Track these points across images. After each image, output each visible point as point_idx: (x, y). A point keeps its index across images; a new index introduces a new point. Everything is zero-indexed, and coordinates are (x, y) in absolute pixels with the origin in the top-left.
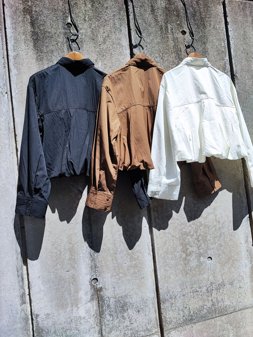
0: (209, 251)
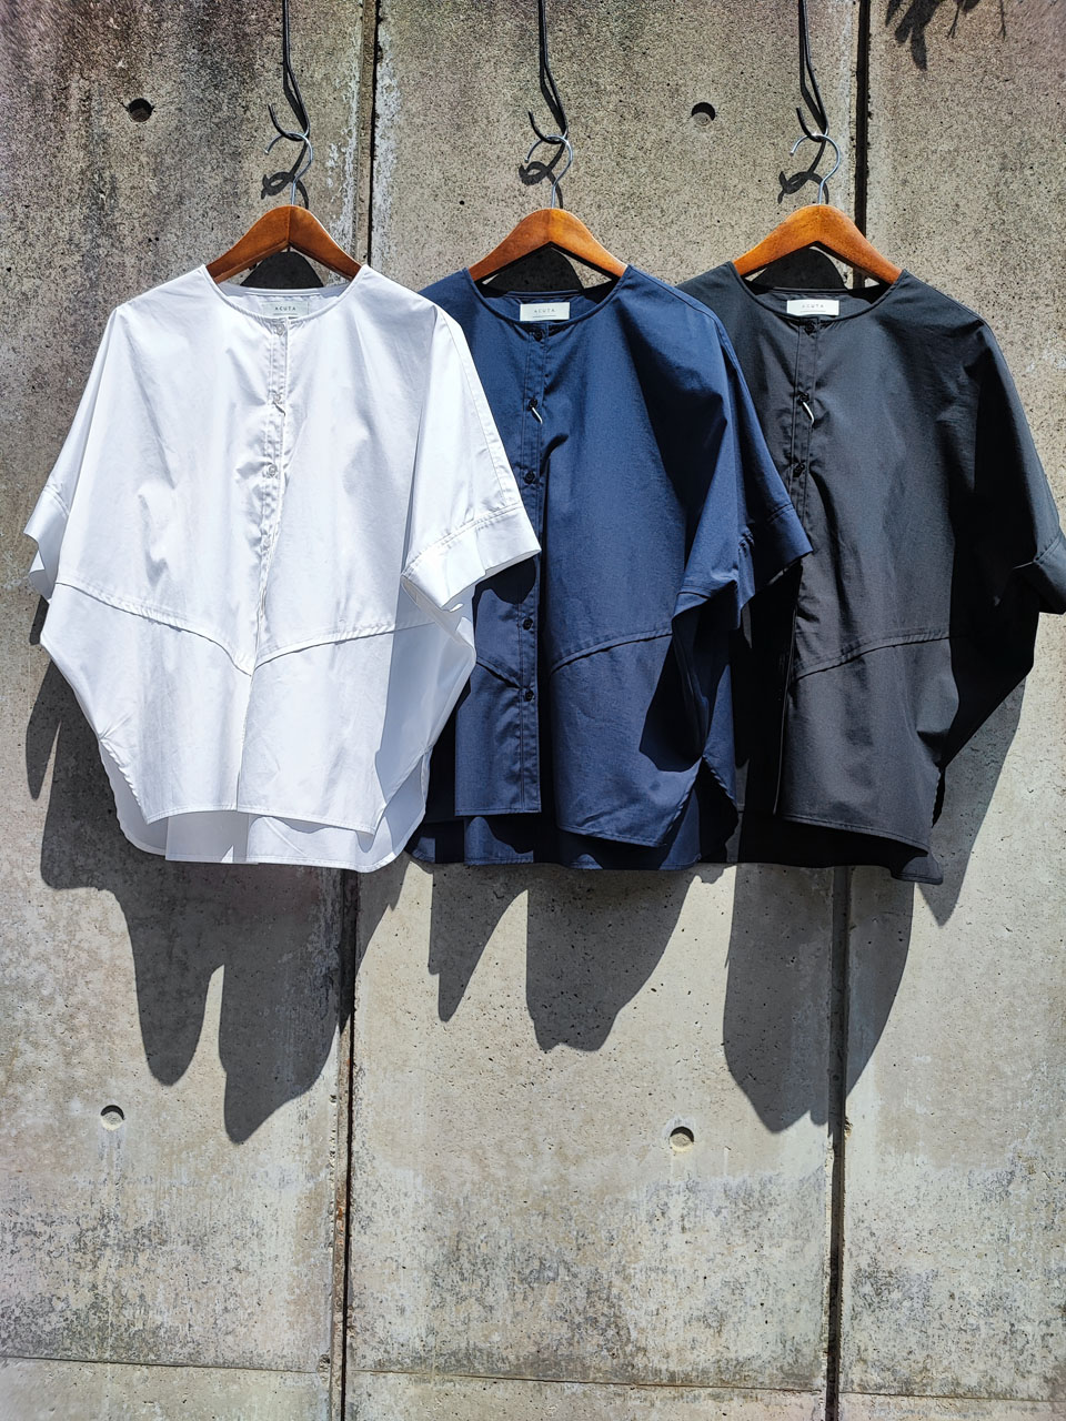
0: (112, 1082)
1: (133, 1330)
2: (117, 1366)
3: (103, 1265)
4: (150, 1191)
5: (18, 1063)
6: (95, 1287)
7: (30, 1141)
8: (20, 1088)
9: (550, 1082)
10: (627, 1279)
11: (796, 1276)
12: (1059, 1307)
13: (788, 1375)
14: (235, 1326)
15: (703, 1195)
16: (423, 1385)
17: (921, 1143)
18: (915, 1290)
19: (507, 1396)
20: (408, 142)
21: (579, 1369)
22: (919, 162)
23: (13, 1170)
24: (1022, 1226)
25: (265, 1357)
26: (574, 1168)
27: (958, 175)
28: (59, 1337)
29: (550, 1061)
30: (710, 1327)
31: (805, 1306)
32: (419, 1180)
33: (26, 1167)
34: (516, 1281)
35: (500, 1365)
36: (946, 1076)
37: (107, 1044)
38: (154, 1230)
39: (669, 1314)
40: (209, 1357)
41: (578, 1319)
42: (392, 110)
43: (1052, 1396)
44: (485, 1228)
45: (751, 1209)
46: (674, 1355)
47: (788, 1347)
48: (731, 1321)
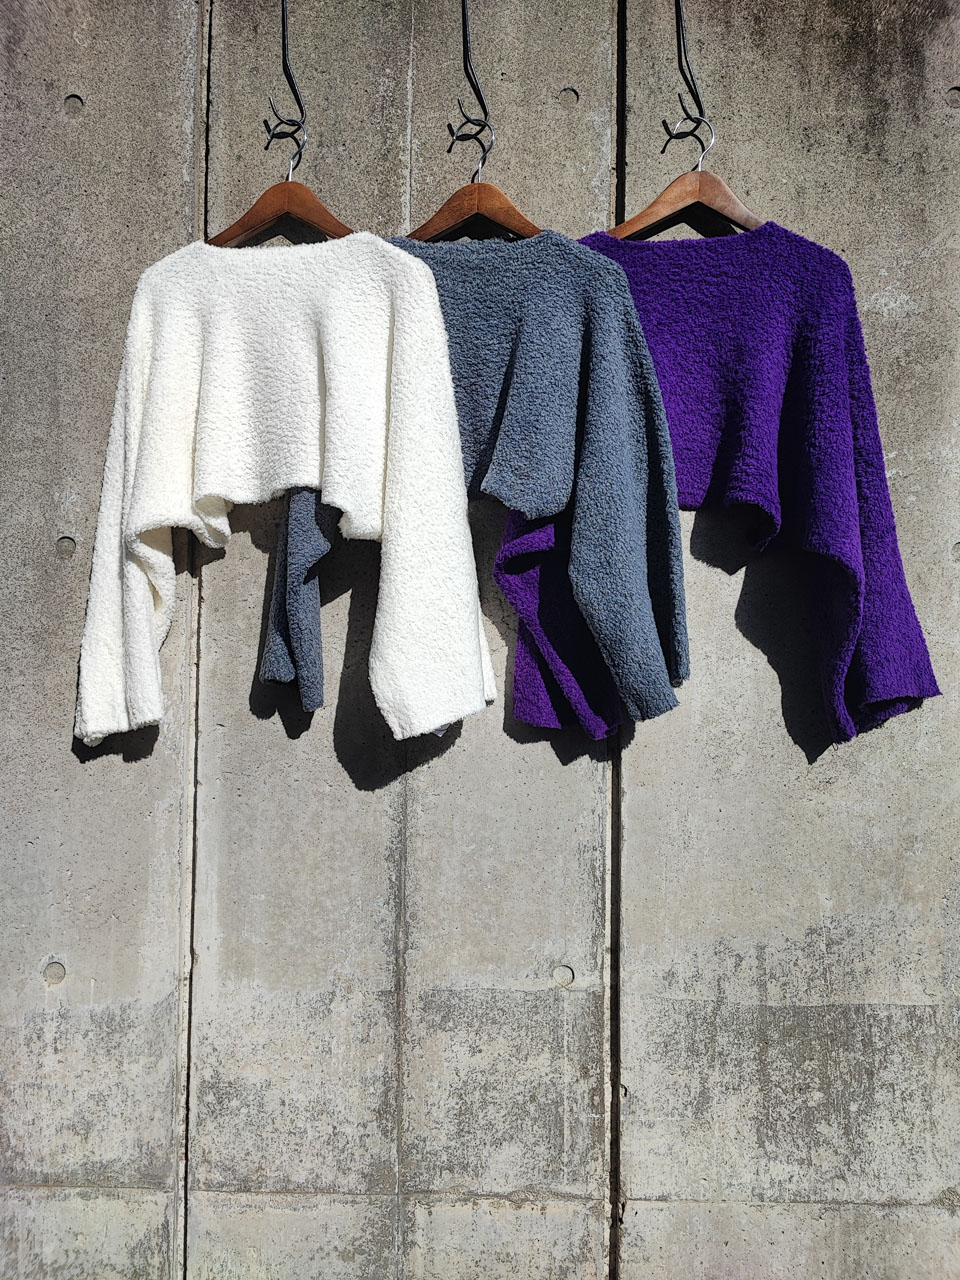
10: (8, 1094)
11: (151, 1088)
12: (374, 1110)
13: (144, 1176)
15: (72, 1021)
17: (256, 970)
18: (251, 1098)
22: (251, 140)
24: (342, 1040)
30: (78, 1134)
31: (158, 1114)
36: (278, 912)
39: (43, 1124)
43: (368, 1190)
45: (114, 1031)
46: (48, 1159)
47: (144, 1150)
48: (96, 1128)
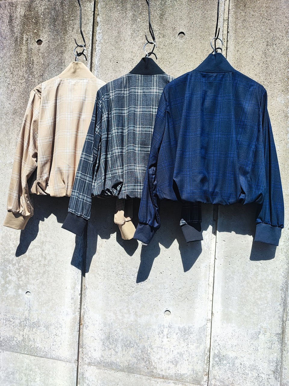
0: (28, 286)
1: (32, 347)
2: (28, 355)
3: (25, 330)
4: (36, 313)
5: (7, 279)
6: (23, 335)
7: (9, 298)
8: (7, 285)
9: (134, 295)
10: (152, 349)
11: (197, 353)
12: (272, 371)
13: (194, 380)
14: (55, 349)
15: (173, 329)
16: (100, 370)
17: (233, 321)
18: (230, 361)
19: (120, 375)
20: (104, 47)
21: (139, 371)
22: (242, 45)
23: (6, 305)
24: (262, 347)
25: (62, 358)
26: (139, 318)
27: (254, 48)
28: (15, 347)
29: (134, 290)
30: (174, 364)
31: (199, 362)
32: (100, 317)
33: (9, 305)
34: (124, 346)
35: (119, 367)
36: (241, 303)
37: (28, 276)
38: (37, 323)
39: (163, 360)
40: (49, 356)
41: (139, 358)
42: (100, 39)
44: (116, 331)
45: (186, 334)
46: (164, 370)
47: (194, 372)
48: (179, 363)
